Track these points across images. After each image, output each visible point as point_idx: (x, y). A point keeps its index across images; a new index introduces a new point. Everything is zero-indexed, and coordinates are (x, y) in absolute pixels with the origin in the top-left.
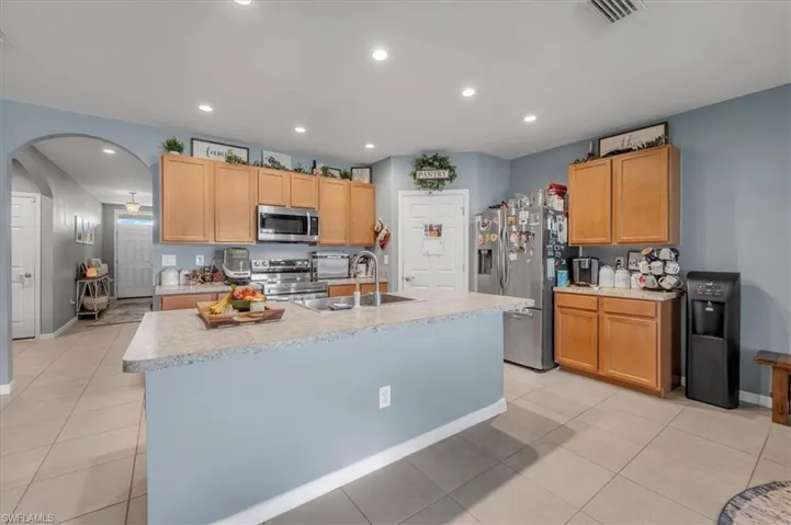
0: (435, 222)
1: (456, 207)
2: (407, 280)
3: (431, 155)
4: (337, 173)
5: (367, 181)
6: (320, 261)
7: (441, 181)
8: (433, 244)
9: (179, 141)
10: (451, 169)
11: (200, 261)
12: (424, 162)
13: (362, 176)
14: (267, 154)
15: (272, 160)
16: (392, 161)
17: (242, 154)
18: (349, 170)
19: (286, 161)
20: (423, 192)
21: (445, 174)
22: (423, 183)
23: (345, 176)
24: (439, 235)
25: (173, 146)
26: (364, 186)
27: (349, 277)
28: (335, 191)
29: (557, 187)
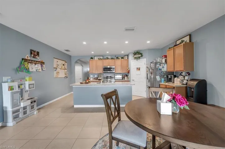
0: (138, 67)
1: (143, 63)
2: (133, 80)
3: (136, 52)
4: (120, 58)
5: (127, 59)
6: (115, 76)
7: (139, 57)
8: (138, 72)
9: (92, 57)
10: (141, 54)
11: (96, 76)
12: (135, 54)
13: (126, 58)
14: (106, 56)
15: (107, 58)
16: (130, 54)
17: (102, 58)
18: (123, 57)
19: (110, 57)
20: (136, 60)
21: (140, 55)
22: (135, 58)
23: (122, 58)
24: (139, 70)
25: (92, 58)
26: (126, 60)
27: (122, 79)
28: (119, 62)
29: (165, 56)
